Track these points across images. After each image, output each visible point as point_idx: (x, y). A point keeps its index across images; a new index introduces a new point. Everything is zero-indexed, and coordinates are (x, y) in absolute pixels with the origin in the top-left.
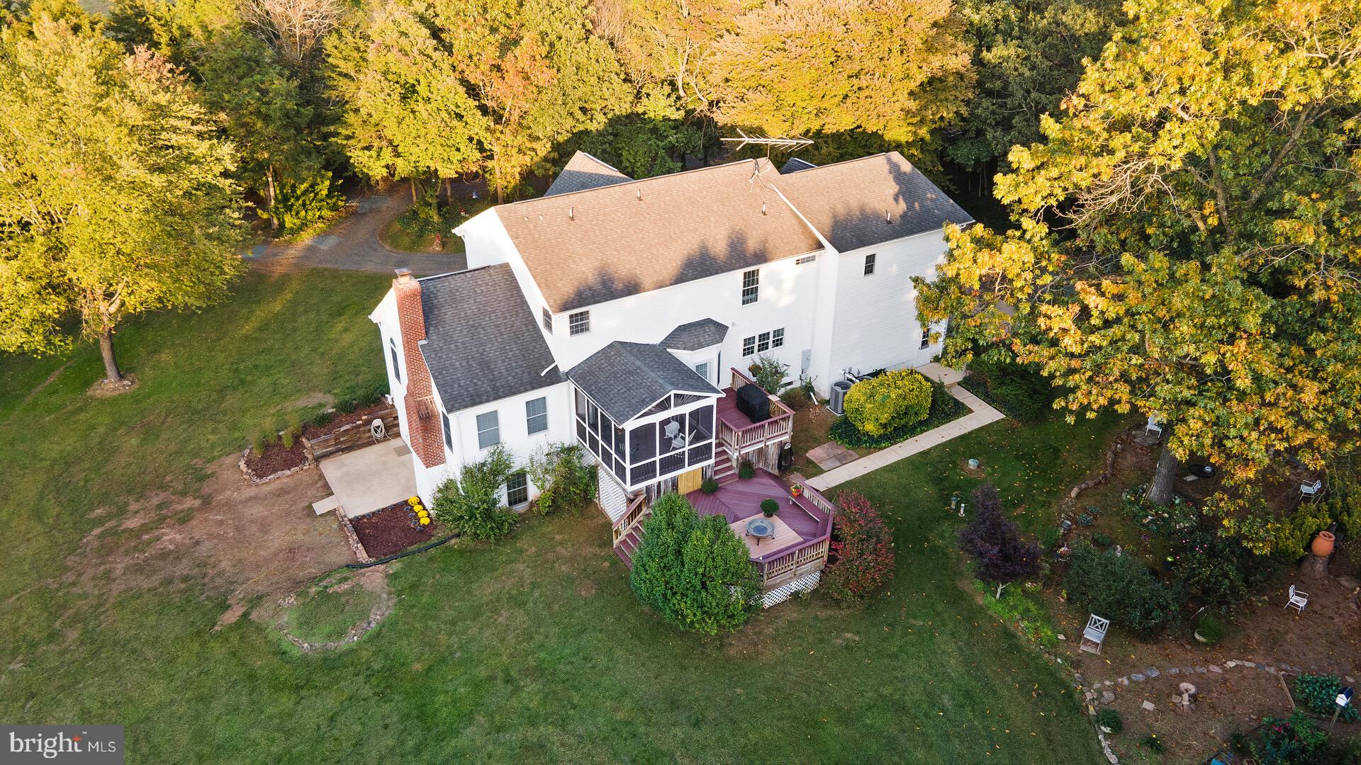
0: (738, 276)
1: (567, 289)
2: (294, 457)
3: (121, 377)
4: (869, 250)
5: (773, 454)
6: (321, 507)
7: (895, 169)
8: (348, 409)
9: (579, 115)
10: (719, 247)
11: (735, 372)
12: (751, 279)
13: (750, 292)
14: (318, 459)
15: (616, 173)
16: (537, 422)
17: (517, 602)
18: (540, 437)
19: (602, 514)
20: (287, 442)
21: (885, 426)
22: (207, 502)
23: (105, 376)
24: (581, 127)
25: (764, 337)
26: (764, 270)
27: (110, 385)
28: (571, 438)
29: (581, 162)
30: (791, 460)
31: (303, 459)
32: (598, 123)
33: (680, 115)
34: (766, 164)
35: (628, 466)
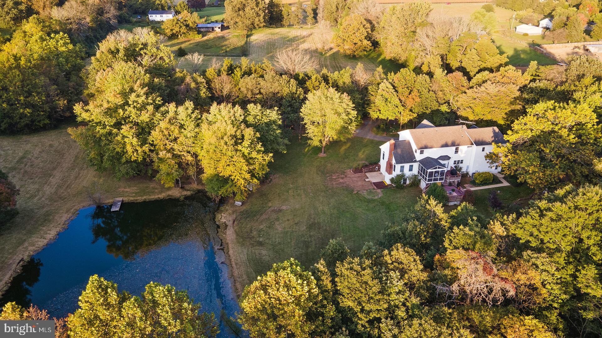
0: (454, 148)
1: (420, 146)
2: (361, 171)
3: (324, 153)
4: (484, 146)
5: (456, 183)
6: (367, 180)
7: (494, 131)
8: (371, 164)
9: (425, 109)
10: (450, 143)
11: (451, 167)
12: (457, 149)
13: (456, 152)
14: (365, 172)
15: (432, 125)
16: (411, 169)
17: (404, 198)
18: (411, 172)
19: (420, 188)
20: (360, 168)
21: (481, 182)
22: (346, 176)
23: (321, 152)
24: (425, 111)
25: (459, 161)
26: (460, 147)
27: (322, 155)
28: (416, 173)
29: (425, 122)
30: (459, 184)
31: (363, 172)
32: (428, 112)
33: (449, 111)
34: (465, 127)
35: (427, 178)
